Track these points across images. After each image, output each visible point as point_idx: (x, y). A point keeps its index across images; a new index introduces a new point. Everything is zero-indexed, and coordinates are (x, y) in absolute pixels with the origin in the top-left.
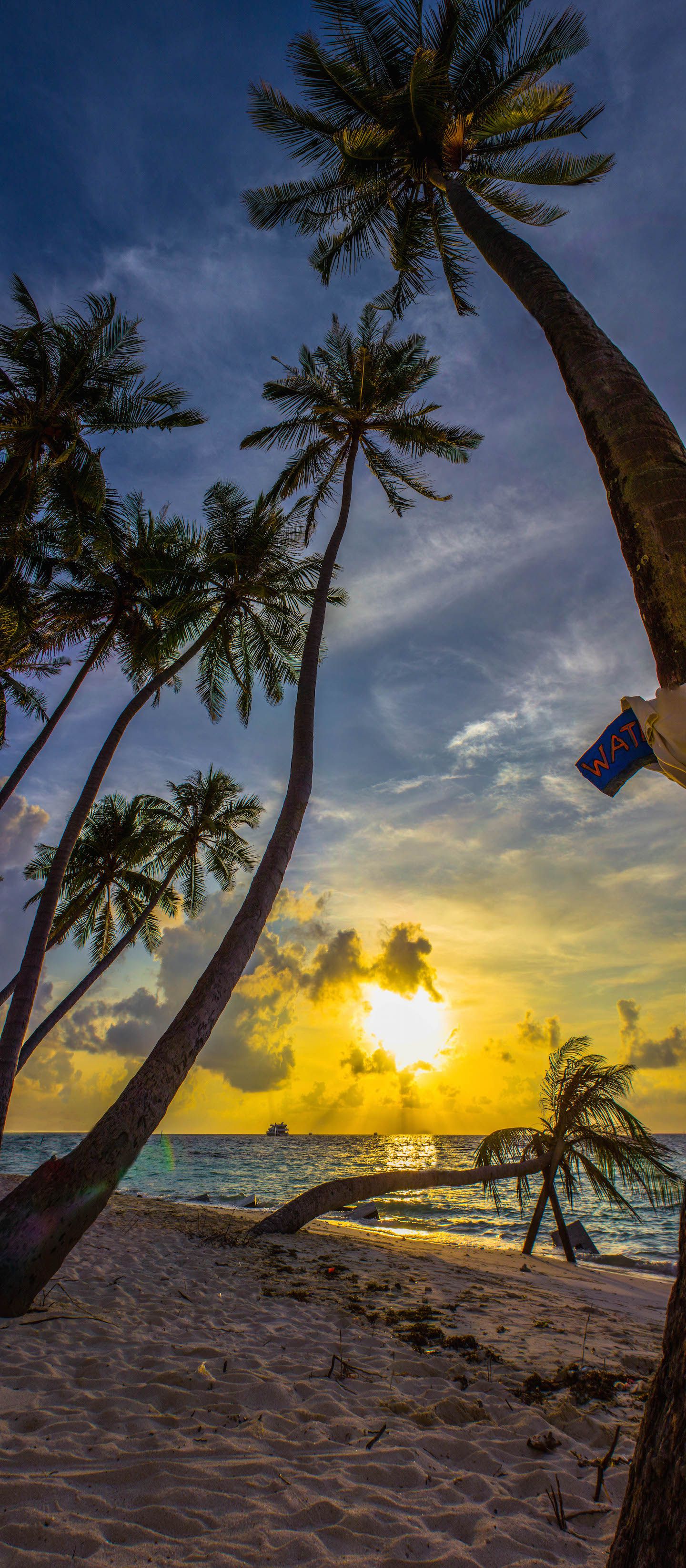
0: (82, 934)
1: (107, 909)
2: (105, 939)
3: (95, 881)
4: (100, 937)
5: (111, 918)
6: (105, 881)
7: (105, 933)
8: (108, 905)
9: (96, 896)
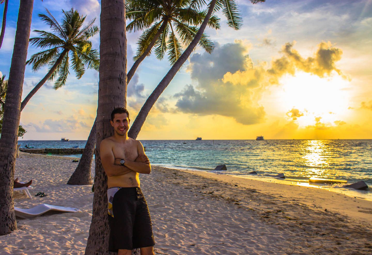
0: (160, 53)
1: (173, 36)
2: (176, 53)
3: (161, 20)
4: (173, 52)
5: (177, 41)
6: (167, 19)
7: (176, 50)
8: (173, 33)
9: (163, 29)
